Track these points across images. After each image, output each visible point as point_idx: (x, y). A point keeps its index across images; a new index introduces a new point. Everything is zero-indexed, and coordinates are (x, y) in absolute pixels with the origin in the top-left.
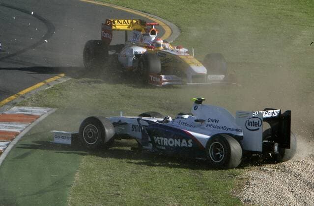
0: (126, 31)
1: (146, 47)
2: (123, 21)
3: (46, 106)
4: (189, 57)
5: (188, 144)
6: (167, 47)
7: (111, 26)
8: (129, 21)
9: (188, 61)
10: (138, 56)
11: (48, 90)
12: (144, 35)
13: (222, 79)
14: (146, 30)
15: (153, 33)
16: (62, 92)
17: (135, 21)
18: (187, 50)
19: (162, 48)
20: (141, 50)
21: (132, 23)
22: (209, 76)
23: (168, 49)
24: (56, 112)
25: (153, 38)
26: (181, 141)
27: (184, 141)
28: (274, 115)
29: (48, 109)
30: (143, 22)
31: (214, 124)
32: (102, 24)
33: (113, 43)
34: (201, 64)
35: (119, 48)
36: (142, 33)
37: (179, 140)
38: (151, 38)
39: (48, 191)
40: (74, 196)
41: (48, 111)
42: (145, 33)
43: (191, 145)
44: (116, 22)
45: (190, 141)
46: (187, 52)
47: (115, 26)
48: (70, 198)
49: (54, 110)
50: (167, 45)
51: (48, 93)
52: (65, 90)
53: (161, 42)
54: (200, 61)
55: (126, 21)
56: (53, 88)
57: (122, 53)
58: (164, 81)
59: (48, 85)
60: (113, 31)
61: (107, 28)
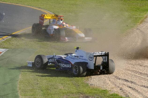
0: (50, 19)
1: (59, 26)
2: (48, 15)
3: (4, 48)
4: (77, 30)
5: (69, 66)
6: (67, 26)
7: (43, 17)
8: (51, 15)
9: (77, 32)
10: (55, 29)
11: (4, 41)
12: (57, 21)
13: (91, 39)
14: (58, 19)
15: (61, 20)
16: (10, 42)
17: (53, 15)
18: (76, 27)
19: (65, 26)
20: (56, 27)
21: (52, 16)
22: (85, 38)
23: (68, 27)
24: (8, 50)
25: (61, 22)
26: (67, 65)
27: (68, 65)
28: (102, 54)
29: (5, 49)
30: (57, 16)
31: (82, 58)
32: (40, 16)
33: (44, 24)
34: (82, 33)
35: (47, 26)
36: (56, 20)
37: (66, 65)
38: (60, 22)
39: (9, 83)
40: (20, 85)
41: (5, 50)
42: (58, 20)
43: (70, 67)
44: (45, 15)
45: (70, 65)
46: (76, 28)
47: (45, 17)
48: (18, 86)
49: (8, 49)
50: (67, 25)
51: (4, 43)
52: (11, 41)
53: (64, 24)
54: (82, 32)
55: (50, 15)
56: (6, 40)
57: (48, 28)
58: (66, 40)
59: (4, 39)
60: (44, 19)
61: (42, 18)
